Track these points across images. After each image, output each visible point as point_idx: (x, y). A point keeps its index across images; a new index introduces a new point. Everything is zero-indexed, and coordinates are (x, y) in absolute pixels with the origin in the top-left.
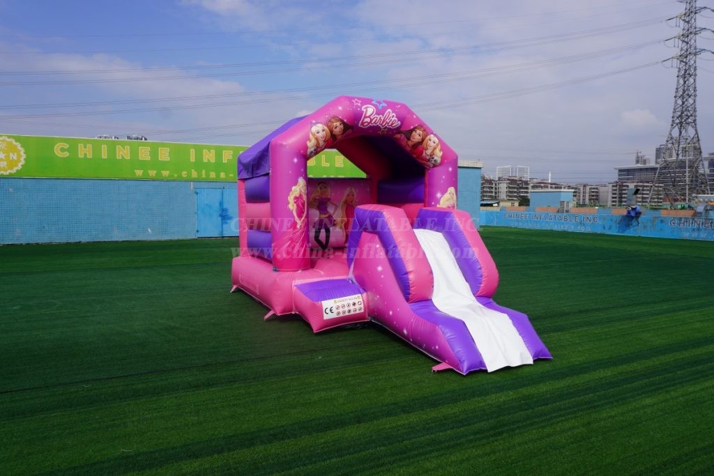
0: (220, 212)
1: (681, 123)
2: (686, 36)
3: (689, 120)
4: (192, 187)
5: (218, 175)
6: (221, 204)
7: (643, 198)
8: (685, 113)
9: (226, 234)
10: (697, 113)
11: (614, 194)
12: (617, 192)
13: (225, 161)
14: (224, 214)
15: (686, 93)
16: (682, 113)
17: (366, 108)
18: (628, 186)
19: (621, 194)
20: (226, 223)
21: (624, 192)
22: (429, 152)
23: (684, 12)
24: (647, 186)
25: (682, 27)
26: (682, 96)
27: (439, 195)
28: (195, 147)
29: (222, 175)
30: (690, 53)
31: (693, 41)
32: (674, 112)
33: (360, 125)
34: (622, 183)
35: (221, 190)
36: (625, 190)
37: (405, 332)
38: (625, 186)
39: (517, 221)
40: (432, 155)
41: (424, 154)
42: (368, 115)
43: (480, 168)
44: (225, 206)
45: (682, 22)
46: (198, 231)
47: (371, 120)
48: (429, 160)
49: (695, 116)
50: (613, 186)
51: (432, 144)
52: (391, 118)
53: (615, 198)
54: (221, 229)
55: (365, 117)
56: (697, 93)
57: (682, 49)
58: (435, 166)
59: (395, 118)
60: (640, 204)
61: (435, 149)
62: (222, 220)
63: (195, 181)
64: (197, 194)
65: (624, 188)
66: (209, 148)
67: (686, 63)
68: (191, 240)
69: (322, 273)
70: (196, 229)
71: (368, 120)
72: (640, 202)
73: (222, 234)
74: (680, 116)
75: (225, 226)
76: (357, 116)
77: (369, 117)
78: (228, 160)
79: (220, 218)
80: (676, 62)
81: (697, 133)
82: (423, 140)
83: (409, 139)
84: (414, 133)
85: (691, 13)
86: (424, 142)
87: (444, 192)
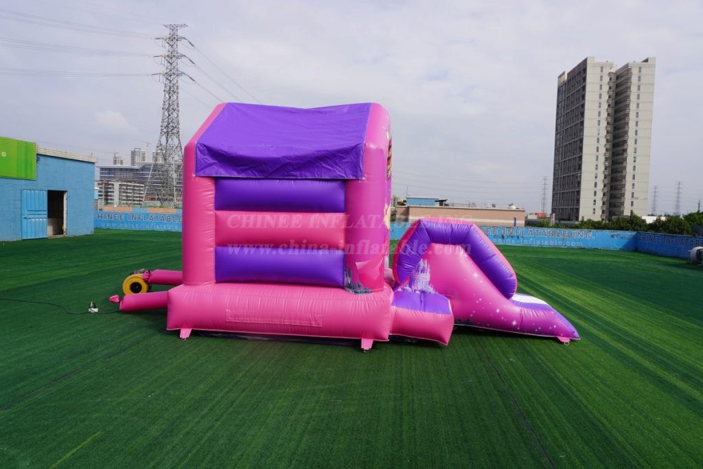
1: (168, 132)
2: (171, 57)
3: (174, 131)
7: (127, 197)
8: (171, 124)
10: (180, 126)
11: (101, 192)
12: (103, 190)
15: (171, 107)
16: (169, 124)
18: (113, 185)
19: (107, 192)
21: (109, 190)
23: (168, 36)
24: (130, 186)
25: (167, 49)
26: (168, 109)
30: (174, 73)
31: (175, 64)
32: (163, 122)
34: (108, 181)
36: (111, 188)
37: (514, 323)
38: (110, 184)
39: (110, 222)
43: (94, 163)
45: (167, 45)
49: (178, 128)
50: (99, 184)
53: (101, 195)
56: (180, 108)
57: (167, 68)
60: (125, 202)
65: (109, 186)
67: (171, 82)
72: (124, 200)
74: (167, 126)
80: (163, 79)
85: (173, 39)
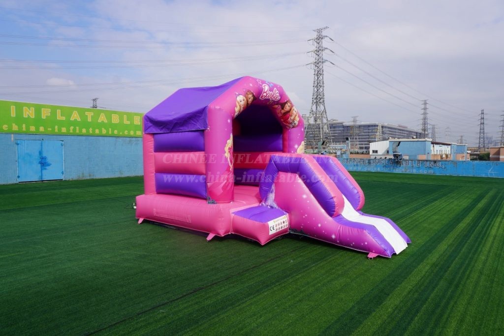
0: (40, 160)
1: (317, 102)
2: (318, 51)
3: (321, 101)
4: (12, 139)
5: (37, 129)
6: (40, 153)
8: (319, 96)
9: (45, 178)
10: (325, 97)
13: (44, 117)
14: (43, 162)
15: (318, 85)
16: (317, 96)
17: (264, 86)
20: (46, 169)
22: (292, 118)
23: (316, 37)
25: (315, 46)
27: (296, 146)
28: (15, 104)
29: (42, 129)
30: (320, 62)
31: (321, 55)
32: (313, 95)
33: (260, 98)
35: (40, 142)
37: (333, 237)
40: (294, 120)
41: (289, 119)
42: (266, 91)
44: (44, 155)
45: (315, 43)
46: (19, 177)
47: (267, 95)
48: (291, 123)
49: (324, 99)
51: (295, 113)
52: (276, 95)
54: (40, 175)
55: (264, 92)
56: (324, 85)
57: (316, 59)
58: (293, 127)
59: (278, 94)
61: (296, 116)
62: (41, 167)
63: (15, 133)
64: (18, 144)
66: (29, 106)
67: (318, 67)
68: (13, 185)
69: (244, 202)
70: (18, 175)
71: (265, 94)
73: (42, 179)
74: (316, 98)
75: (44, 171)
76: (260, 91)
77: (266, 92)
78: (46, 116)
79: (40, 165)
80: (313, 66)
81: (325, 109)
82: (290, 110)
83: (283, 109)
84: (286, 105)
85: (319, 38)
86: (291, 112)
87: (299, 145)
